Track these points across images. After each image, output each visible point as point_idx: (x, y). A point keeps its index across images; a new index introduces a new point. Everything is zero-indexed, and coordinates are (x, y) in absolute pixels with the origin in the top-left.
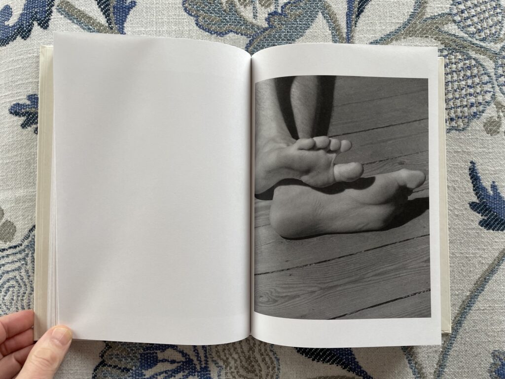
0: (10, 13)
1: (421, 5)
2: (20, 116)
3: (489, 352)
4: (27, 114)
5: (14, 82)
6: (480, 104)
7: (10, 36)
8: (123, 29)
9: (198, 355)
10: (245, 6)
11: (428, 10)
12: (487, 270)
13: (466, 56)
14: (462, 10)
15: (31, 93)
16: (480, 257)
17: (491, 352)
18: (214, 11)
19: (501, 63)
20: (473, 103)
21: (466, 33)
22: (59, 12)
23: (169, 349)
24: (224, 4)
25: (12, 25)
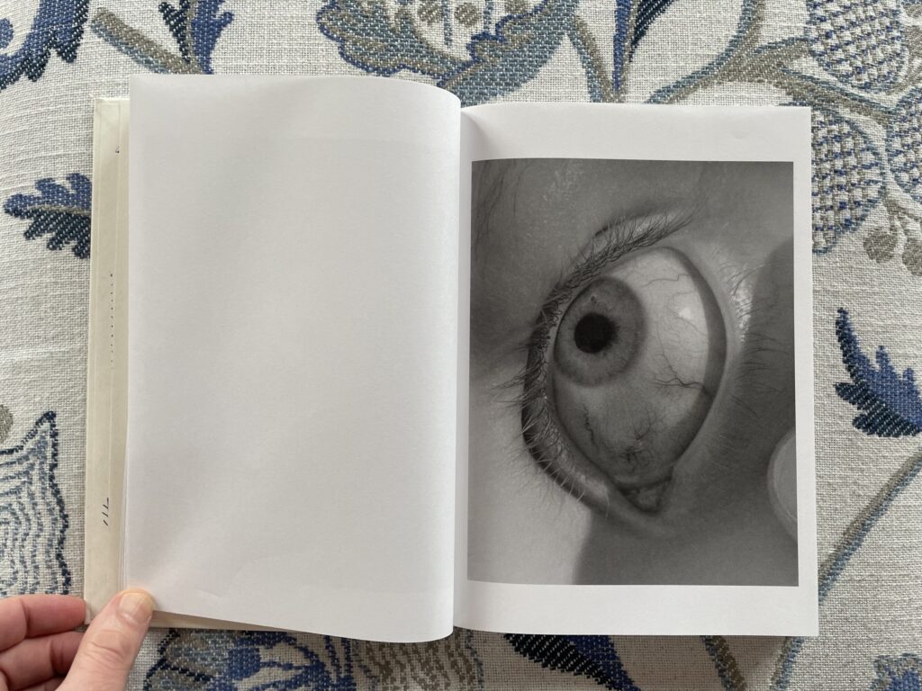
0: (9, 33)
1: (751, 24)
2: (23, 218)
3: (870, 659)
4: (35, 213)
5: (15, 156)
6: (858, 204)
7: (9, 74)
8: (208, 62)
9: (333, 657)
10: (430, 23)
11: (763, 32)
12: (868, 508)
13: (834, 116)
14: (827, 33)
15: (43, 176)
16: (855, 483)
17: (874, 658)
18: (373, 30)
19: (898, 130)
20: (845, 203)
21: (833, 75)
22: (96, 32)
23: (282, 643)
24: (392, 18)
25: (13, 54)
